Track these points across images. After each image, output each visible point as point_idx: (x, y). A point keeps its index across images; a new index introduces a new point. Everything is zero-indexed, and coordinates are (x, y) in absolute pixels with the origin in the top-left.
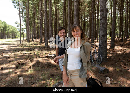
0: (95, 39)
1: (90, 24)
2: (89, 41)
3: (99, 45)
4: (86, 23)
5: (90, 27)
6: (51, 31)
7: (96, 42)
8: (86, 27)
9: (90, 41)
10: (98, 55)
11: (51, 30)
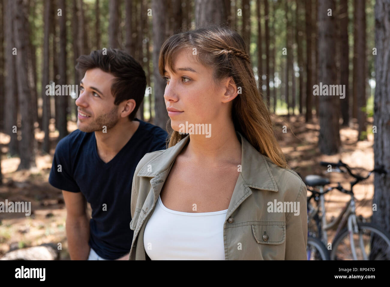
0: (346, 125)
1: (303, 18)
2: (300, 142)
3: (379, 170)
4: (280, 12)
5: (309, 42)
6: (20, 70)
7: (352, 146)
8: (279, 40)
9: (312, 138)
10: (375, 238)
11: (25, 64)
